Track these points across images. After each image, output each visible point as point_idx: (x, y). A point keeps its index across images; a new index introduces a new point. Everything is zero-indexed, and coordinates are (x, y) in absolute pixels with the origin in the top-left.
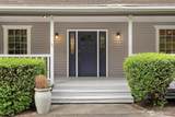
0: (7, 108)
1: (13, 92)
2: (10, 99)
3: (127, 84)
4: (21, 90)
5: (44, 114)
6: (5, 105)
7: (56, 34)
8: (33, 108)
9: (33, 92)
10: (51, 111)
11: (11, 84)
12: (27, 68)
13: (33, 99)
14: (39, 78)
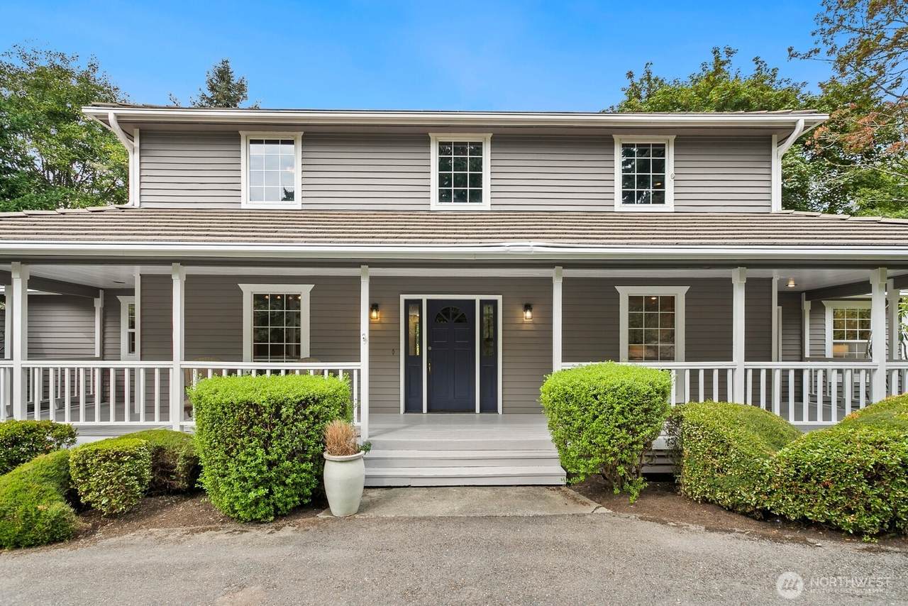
0: (256, 502)
1: (271, 464)
2: (266, 482)
3: (548, 436)
4: (291, 457)
5: (349, 518)
6: (252, 495)
7: (374, 307)
8: (318, 501)
9: (320, 461)
10: (363, 508)
11: (266, 444)
12: (304, 403)
13: (320, 478)
14: (335, 428)
